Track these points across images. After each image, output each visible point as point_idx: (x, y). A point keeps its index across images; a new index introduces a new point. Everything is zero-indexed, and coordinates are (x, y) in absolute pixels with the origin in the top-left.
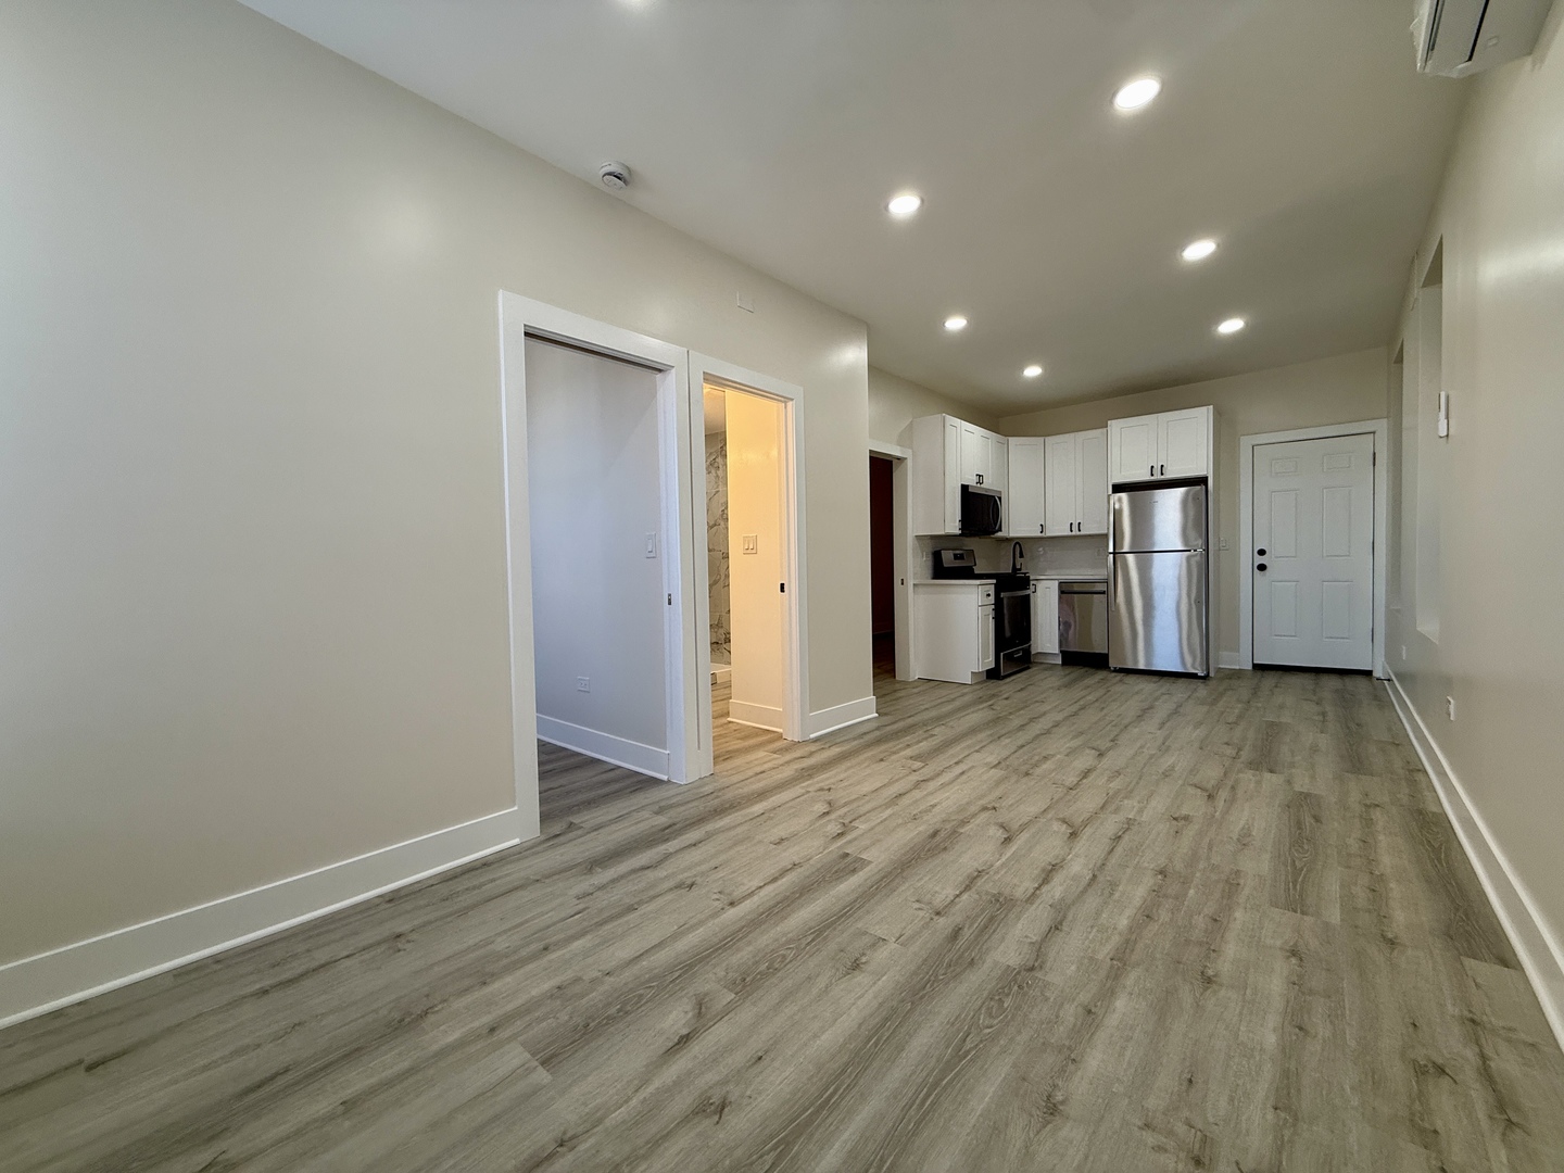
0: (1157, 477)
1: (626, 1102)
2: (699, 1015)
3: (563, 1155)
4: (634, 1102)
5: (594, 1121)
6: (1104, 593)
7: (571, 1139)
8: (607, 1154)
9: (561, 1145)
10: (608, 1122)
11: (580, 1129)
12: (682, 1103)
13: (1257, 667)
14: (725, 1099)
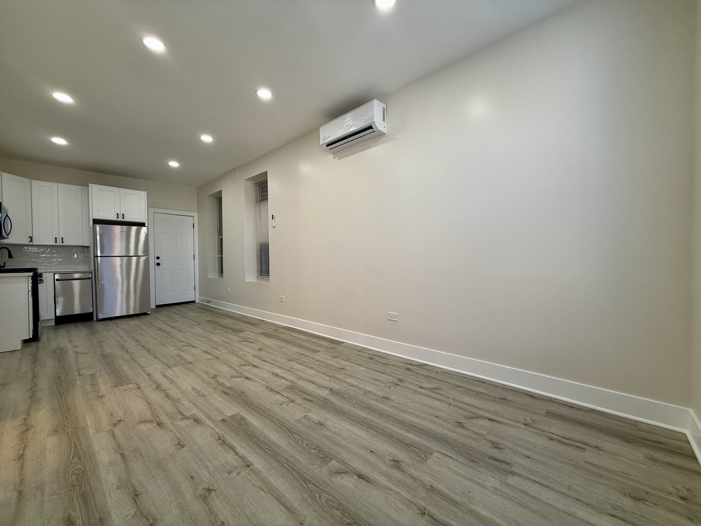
0: (120, 219)
1: (398, 493)
2: (345, 473)
3: (429, 511)
4: (397, 490)
5: (410, 504)
6: (89, 278)
7: (421, 510)
8: (424, 495)
9: (424, 513)
10: (410, 497)
11: (415, 507)
12: (396, 474)
13: (157, 306)
14: (392, 460)
